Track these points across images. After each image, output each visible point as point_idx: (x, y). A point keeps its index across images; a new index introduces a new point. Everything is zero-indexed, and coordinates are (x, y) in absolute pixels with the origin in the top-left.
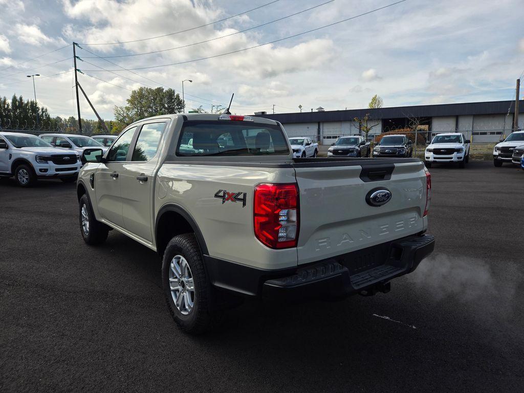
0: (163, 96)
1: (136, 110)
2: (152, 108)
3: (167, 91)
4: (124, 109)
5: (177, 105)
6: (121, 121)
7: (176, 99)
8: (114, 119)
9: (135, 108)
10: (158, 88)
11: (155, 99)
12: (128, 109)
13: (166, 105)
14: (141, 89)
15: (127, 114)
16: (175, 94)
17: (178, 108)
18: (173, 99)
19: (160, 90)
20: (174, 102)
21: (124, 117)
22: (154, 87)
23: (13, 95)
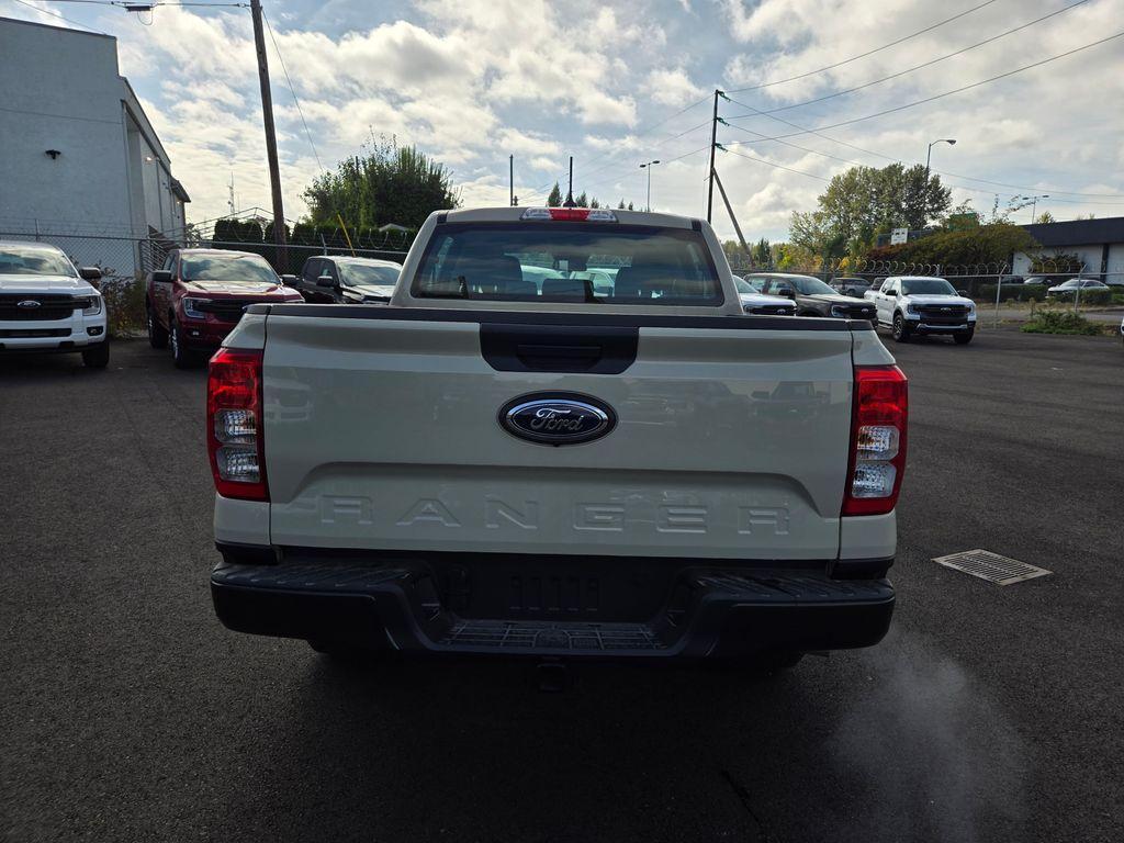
0: (899, 183)
1: (836, 218)
2: (869, 212)
3: (911, 172)
4: (811, 218)
5: (930, 202)
6: (802, 243)
7: (930, 187)
8: (787, 241)
9: (834, 214)
10: (890, 167)
11: (880, 192)
12: (818, 217)
13: (904, 205)
14: (853, 172)
15: (816, 228)
16: (930, 178)
17: (933, 210)
18: (923, 188)
19: (894, 170)
20: (923, 195)
21: (809, 235)
22: (881, 166)
23: (619, 202)
